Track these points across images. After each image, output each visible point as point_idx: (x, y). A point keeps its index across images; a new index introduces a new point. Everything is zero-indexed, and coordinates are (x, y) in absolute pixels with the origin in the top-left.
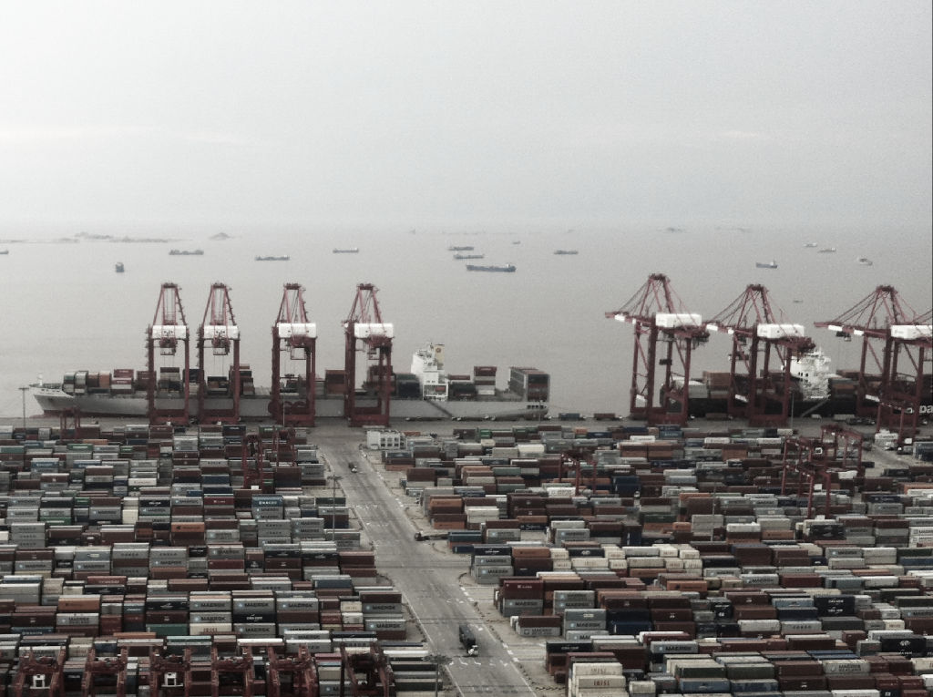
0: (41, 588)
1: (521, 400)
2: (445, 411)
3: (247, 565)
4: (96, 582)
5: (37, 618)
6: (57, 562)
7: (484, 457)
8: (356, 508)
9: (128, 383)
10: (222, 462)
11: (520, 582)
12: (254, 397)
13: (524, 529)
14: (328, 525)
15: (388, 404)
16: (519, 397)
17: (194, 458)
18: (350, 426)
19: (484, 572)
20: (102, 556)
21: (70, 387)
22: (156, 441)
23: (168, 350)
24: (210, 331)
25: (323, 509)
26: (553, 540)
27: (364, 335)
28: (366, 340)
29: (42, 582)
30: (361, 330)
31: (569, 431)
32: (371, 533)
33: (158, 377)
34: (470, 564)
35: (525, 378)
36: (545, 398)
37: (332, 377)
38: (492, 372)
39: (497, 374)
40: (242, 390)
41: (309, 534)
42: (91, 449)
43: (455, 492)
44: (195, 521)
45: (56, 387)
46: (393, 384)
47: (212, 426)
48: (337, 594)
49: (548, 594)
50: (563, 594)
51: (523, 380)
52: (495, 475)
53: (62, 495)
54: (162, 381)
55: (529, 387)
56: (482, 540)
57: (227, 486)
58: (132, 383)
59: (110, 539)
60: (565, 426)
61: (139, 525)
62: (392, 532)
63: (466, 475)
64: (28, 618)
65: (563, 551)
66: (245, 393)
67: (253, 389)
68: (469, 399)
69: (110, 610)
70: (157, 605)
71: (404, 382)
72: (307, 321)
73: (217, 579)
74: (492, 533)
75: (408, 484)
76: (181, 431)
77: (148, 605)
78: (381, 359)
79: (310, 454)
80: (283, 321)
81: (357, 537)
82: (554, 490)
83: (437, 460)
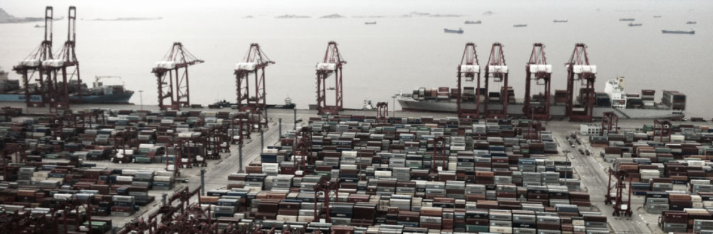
0: (411, 201)
1: (668, 109)
2: (624, 114)
3: (518, 196)
4: (438, 201)
5: (410, 218)
6: (418, 189)
7: (650, 142)
8: (577, 168)
9: (447, 94)
10: (499, 139)
11: (675, 213)
12: (515, 103)
13: (674, 183)
14: (562, 176)
15: (591, 110)
16: (667, 107)
17: (484, 136)
18: (570, 121)
19: (652, 207)
20: (440, 187)
21: (416, 96)
22: (463, 126)
23: (469, 78)
24: (492, 68)
25: (558, 167)
26: (691, 190)
27: (579, 72)
28: (580, 75)
29: (411, 199)
30: (577, 69)
31: (698, 128)
32: (586, 182)
33: (462, 92)
34: (643, 202)
35: (672, 97)
36: (683, 108)
37: (559, 93)
38: (652, 93)
39: (655, 94)
40: (508, 99)
41: (551, 180)
42: (429, 129)
43: (634, 161)
44: (487, 171)
45: (409, 96)
46: (595, 99)
47: (491, 119)
48: (571, 215)
49: (690, 222)
50: (699, 221)
51: (670, 98)
52: (656, 152)
53: (417, 154)
54: (465, 94)
55: (674, 102)
56: (651, 188)
57: (503, 152)
58: (448, 94)
59: (444, 178)
60: (695, 124)
61: (458, 172)
62: (598, 182)
63: (639, 152)
64: (406, 218)
65: (698, 197)
66: (510, 101)
67: (514, 99)
68: (639, 108)
69: (447, 216)
70: (472, 215)
71: (601, 97)
72: (546, 64)
73: (503, 203)
74: (657, 185)
75: (606, 155)
76: (476, 121)
77: (468, 215)
78: (588, 85)
79: (547, 136)
80: (533, 63)
81: (579, 184)
82: (691, 162)
83: (621, 143)
